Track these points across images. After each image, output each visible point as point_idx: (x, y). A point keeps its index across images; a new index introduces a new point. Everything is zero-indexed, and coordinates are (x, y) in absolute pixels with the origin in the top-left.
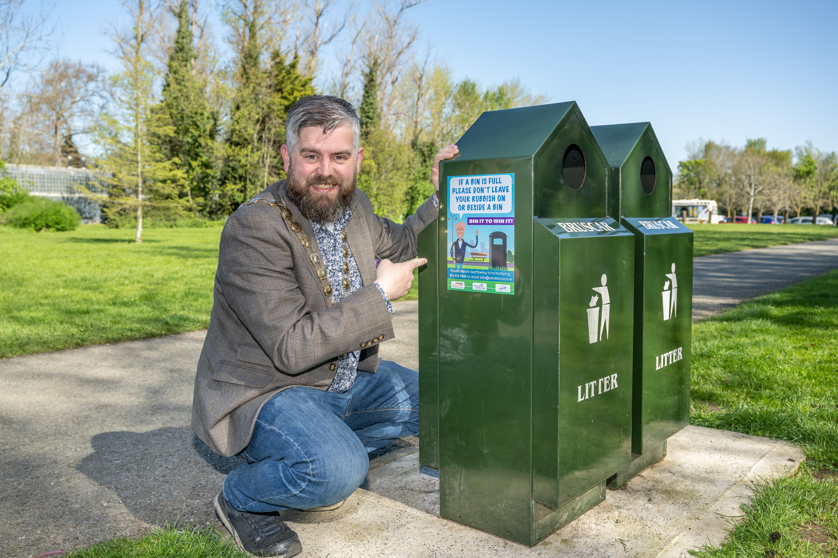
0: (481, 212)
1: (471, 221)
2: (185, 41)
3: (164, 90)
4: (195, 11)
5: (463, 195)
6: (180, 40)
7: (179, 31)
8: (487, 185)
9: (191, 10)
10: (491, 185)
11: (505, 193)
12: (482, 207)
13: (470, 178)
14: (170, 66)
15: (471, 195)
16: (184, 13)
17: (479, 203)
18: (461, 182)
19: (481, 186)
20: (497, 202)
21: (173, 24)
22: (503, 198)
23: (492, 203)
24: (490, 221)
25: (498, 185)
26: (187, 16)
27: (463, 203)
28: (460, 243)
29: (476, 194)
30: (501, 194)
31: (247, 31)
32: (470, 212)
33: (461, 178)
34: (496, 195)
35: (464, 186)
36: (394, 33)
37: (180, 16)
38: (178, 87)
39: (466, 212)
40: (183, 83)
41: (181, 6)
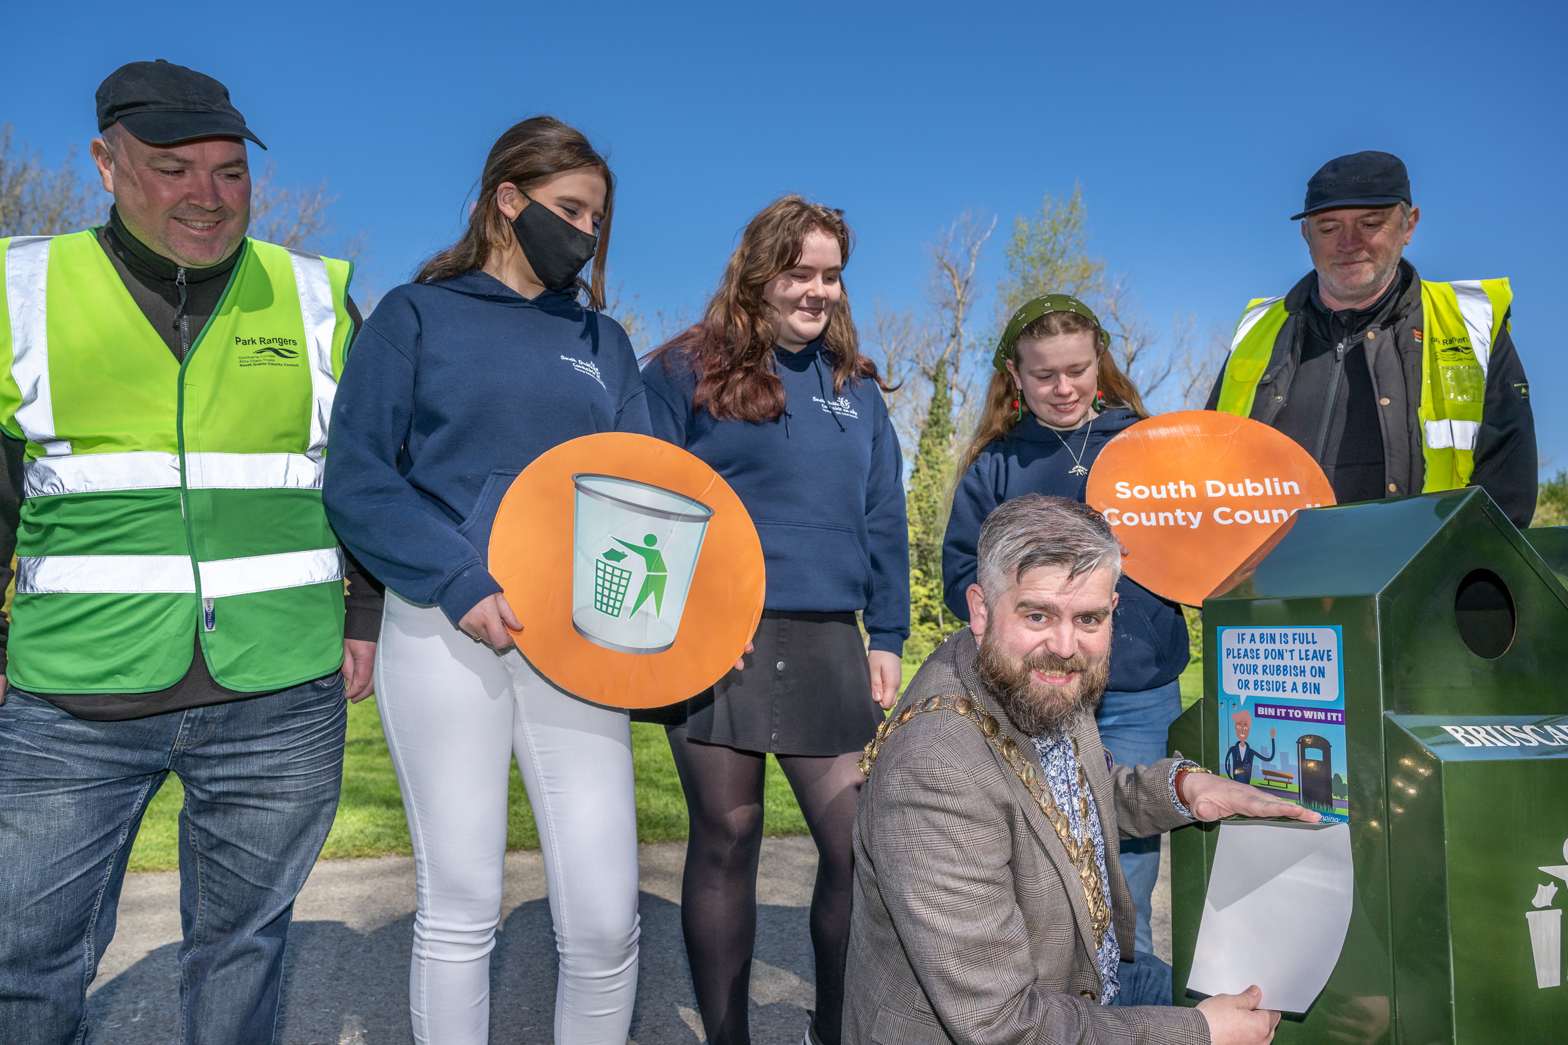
0: (1280, 694)
1: (1261, 711)
2: (941, 411)
3: (913, 477)
4: (956, 371)
5: (1245, 661)
6: (935, 411)
7: (934, 399)
8: (1290, 646)
9: (951, 370)
10: (1297, 646)
11: (1324, 663)
12: (1281, 686)
13: (1257, 631)
14: (920, 445)
15: (1260, 662)
16: (941, 375)
17: (1275, 678)
18: (1241, 638)
19: (1278, 646)
20: (1309, 679)
21: (927, 390)
22: (1322, 672)
23: (1300, 681)
24: (1298, 714)
25: (1311, 647)
26: (944, 378)
27: (1245, 677)
28: (1243, 750)
29: (1270, 662)
30: (1317, 663)
32: (1259, 693)
33: (1241, 631)
34: (1308, 665)
35: (1247, 645)
37: (935, 379)
38: (931, 472)
39: (1252, 692)
40: (936, 467)
41: (937, 366)
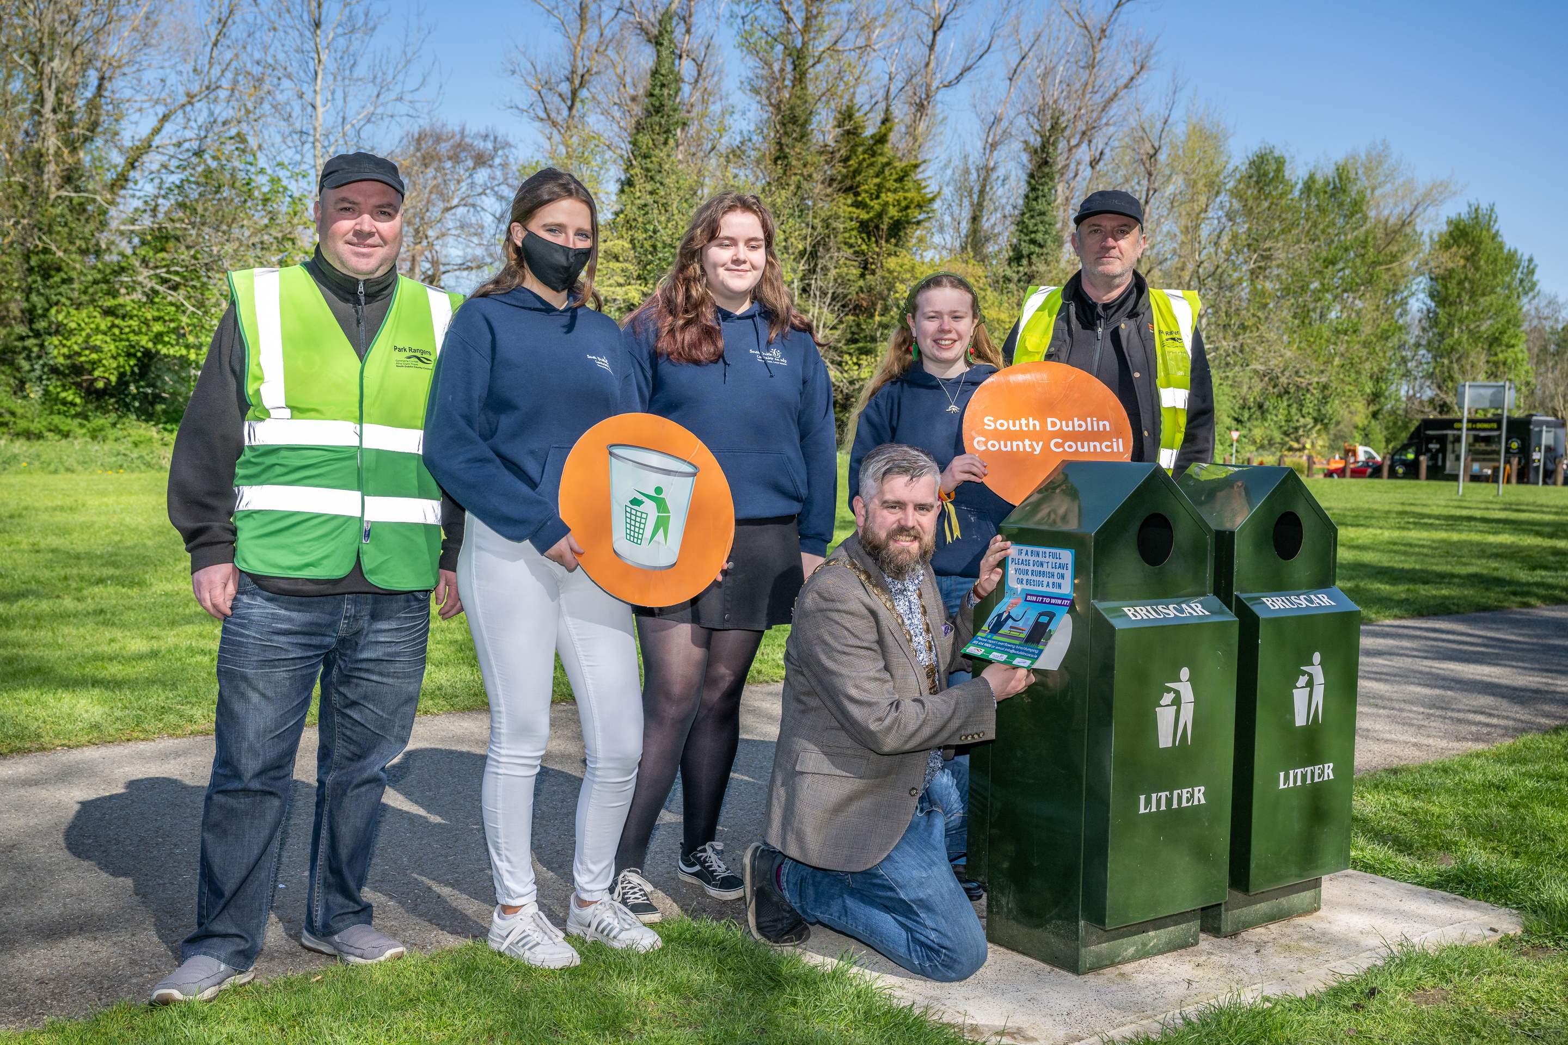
0: (1040, 588)
1: (1029, 598)
8: (1047, 560)
11: (1065, 571)
12: (1040, 584)
13: (1030, 549)
15: (1030, 568)
17: (1038, 578)
18: (1020, 552)
19: (1040, 559)
20: (1056, 580)
22: (1063, 576)
23: (1051, 581)
25: (1058, 561)
27: (1021, 576)
29: (1035, 568)
30: (1061, 571)
31: (789, 68)
32: (1029, 587)
33: (1022, 548)
34: (1056, 571)
35: (1023, 557)
36: (1099, 57)
39: (1025, 586)
